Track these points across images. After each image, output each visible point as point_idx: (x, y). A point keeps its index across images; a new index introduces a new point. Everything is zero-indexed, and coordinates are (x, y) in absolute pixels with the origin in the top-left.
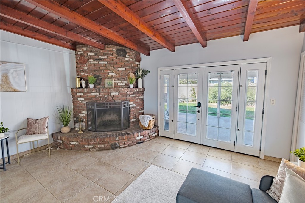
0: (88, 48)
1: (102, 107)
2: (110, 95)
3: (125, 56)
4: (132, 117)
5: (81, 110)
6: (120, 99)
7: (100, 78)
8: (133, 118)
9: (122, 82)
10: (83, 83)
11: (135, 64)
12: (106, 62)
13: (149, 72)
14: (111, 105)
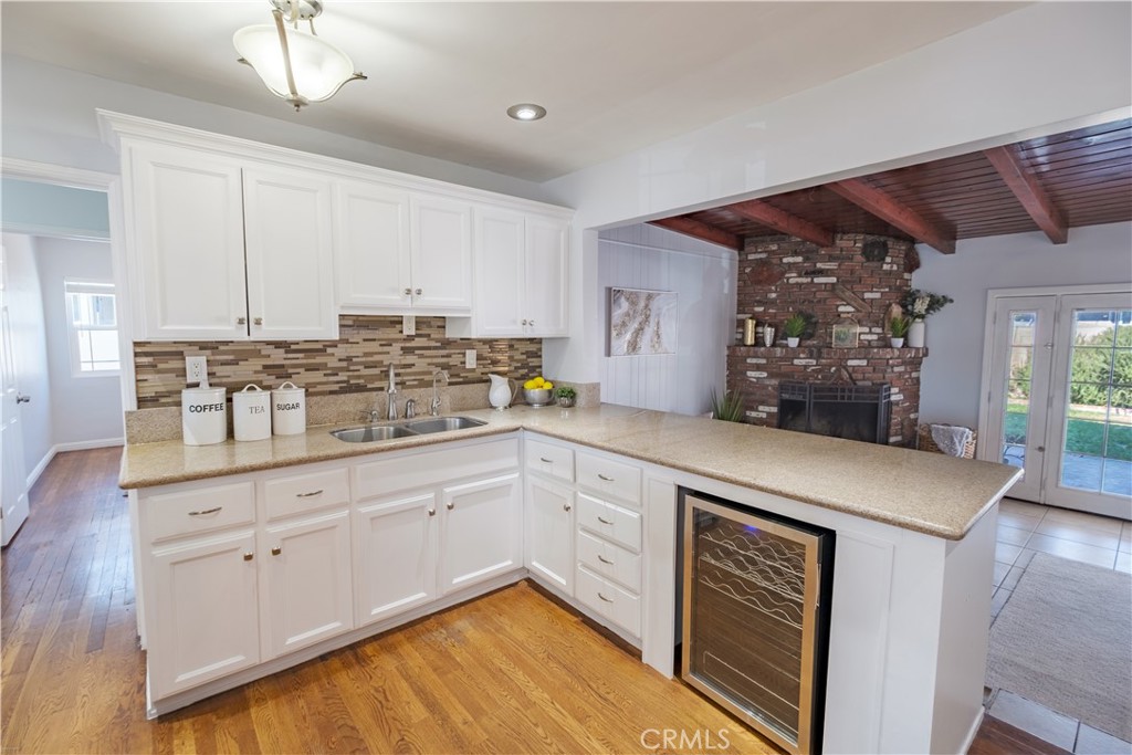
0: (784, 245)
1: (831, 397)
2: (846, 367)
3: (884, 259)
4: (893, 429)
5: (754, 401)
6: (868, 379)
7: (814, 320)
8: (896, 435)
9: (870, 333)
10: (769, 333)
11: (902, 278)
12: (834, 280)
13: (951, 301)
14: (847, 394)
